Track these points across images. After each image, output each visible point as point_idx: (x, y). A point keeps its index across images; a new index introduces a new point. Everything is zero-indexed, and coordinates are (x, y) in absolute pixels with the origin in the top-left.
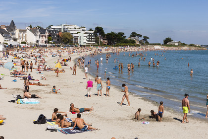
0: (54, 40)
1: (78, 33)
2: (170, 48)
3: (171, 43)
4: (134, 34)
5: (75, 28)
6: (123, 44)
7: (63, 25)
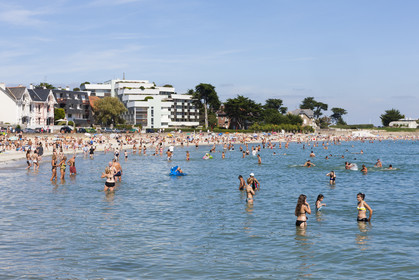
0: (74, 116)
1: (146, 100)
2: (396, 135)
3: (399, 123)
4: (309, 103)
5: (142, 88)
6: (268, 126)
7: (114, 82)
